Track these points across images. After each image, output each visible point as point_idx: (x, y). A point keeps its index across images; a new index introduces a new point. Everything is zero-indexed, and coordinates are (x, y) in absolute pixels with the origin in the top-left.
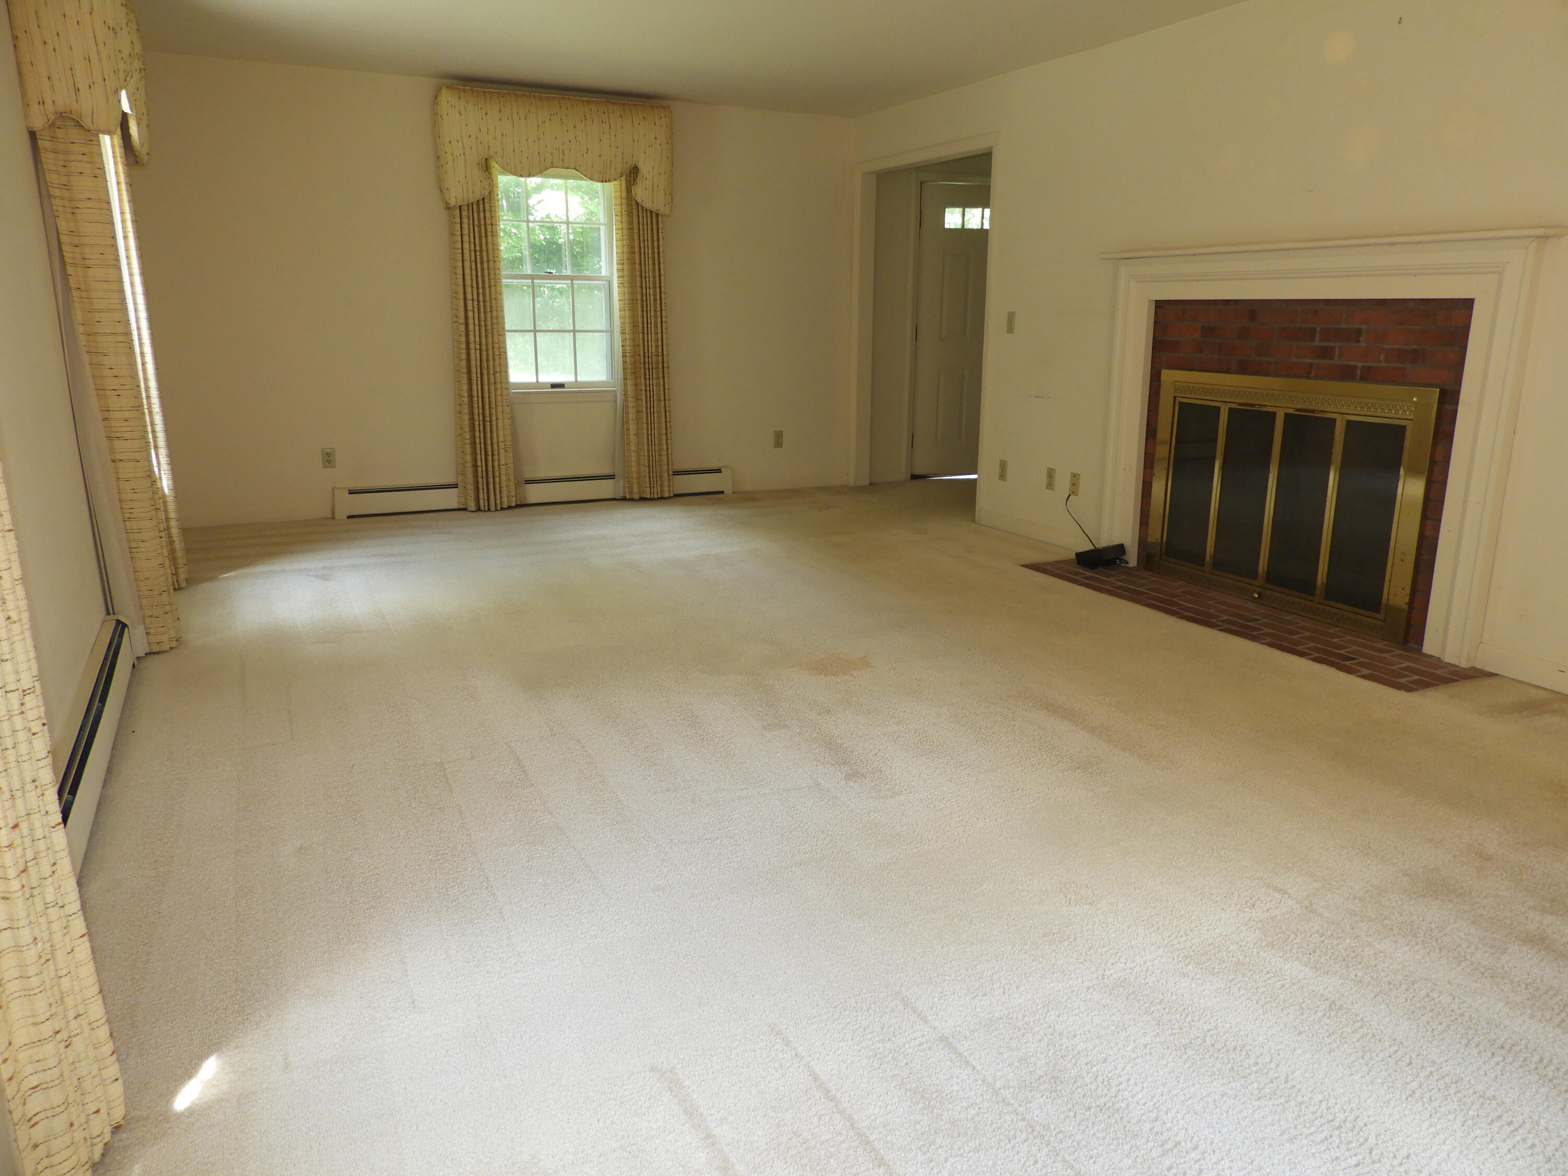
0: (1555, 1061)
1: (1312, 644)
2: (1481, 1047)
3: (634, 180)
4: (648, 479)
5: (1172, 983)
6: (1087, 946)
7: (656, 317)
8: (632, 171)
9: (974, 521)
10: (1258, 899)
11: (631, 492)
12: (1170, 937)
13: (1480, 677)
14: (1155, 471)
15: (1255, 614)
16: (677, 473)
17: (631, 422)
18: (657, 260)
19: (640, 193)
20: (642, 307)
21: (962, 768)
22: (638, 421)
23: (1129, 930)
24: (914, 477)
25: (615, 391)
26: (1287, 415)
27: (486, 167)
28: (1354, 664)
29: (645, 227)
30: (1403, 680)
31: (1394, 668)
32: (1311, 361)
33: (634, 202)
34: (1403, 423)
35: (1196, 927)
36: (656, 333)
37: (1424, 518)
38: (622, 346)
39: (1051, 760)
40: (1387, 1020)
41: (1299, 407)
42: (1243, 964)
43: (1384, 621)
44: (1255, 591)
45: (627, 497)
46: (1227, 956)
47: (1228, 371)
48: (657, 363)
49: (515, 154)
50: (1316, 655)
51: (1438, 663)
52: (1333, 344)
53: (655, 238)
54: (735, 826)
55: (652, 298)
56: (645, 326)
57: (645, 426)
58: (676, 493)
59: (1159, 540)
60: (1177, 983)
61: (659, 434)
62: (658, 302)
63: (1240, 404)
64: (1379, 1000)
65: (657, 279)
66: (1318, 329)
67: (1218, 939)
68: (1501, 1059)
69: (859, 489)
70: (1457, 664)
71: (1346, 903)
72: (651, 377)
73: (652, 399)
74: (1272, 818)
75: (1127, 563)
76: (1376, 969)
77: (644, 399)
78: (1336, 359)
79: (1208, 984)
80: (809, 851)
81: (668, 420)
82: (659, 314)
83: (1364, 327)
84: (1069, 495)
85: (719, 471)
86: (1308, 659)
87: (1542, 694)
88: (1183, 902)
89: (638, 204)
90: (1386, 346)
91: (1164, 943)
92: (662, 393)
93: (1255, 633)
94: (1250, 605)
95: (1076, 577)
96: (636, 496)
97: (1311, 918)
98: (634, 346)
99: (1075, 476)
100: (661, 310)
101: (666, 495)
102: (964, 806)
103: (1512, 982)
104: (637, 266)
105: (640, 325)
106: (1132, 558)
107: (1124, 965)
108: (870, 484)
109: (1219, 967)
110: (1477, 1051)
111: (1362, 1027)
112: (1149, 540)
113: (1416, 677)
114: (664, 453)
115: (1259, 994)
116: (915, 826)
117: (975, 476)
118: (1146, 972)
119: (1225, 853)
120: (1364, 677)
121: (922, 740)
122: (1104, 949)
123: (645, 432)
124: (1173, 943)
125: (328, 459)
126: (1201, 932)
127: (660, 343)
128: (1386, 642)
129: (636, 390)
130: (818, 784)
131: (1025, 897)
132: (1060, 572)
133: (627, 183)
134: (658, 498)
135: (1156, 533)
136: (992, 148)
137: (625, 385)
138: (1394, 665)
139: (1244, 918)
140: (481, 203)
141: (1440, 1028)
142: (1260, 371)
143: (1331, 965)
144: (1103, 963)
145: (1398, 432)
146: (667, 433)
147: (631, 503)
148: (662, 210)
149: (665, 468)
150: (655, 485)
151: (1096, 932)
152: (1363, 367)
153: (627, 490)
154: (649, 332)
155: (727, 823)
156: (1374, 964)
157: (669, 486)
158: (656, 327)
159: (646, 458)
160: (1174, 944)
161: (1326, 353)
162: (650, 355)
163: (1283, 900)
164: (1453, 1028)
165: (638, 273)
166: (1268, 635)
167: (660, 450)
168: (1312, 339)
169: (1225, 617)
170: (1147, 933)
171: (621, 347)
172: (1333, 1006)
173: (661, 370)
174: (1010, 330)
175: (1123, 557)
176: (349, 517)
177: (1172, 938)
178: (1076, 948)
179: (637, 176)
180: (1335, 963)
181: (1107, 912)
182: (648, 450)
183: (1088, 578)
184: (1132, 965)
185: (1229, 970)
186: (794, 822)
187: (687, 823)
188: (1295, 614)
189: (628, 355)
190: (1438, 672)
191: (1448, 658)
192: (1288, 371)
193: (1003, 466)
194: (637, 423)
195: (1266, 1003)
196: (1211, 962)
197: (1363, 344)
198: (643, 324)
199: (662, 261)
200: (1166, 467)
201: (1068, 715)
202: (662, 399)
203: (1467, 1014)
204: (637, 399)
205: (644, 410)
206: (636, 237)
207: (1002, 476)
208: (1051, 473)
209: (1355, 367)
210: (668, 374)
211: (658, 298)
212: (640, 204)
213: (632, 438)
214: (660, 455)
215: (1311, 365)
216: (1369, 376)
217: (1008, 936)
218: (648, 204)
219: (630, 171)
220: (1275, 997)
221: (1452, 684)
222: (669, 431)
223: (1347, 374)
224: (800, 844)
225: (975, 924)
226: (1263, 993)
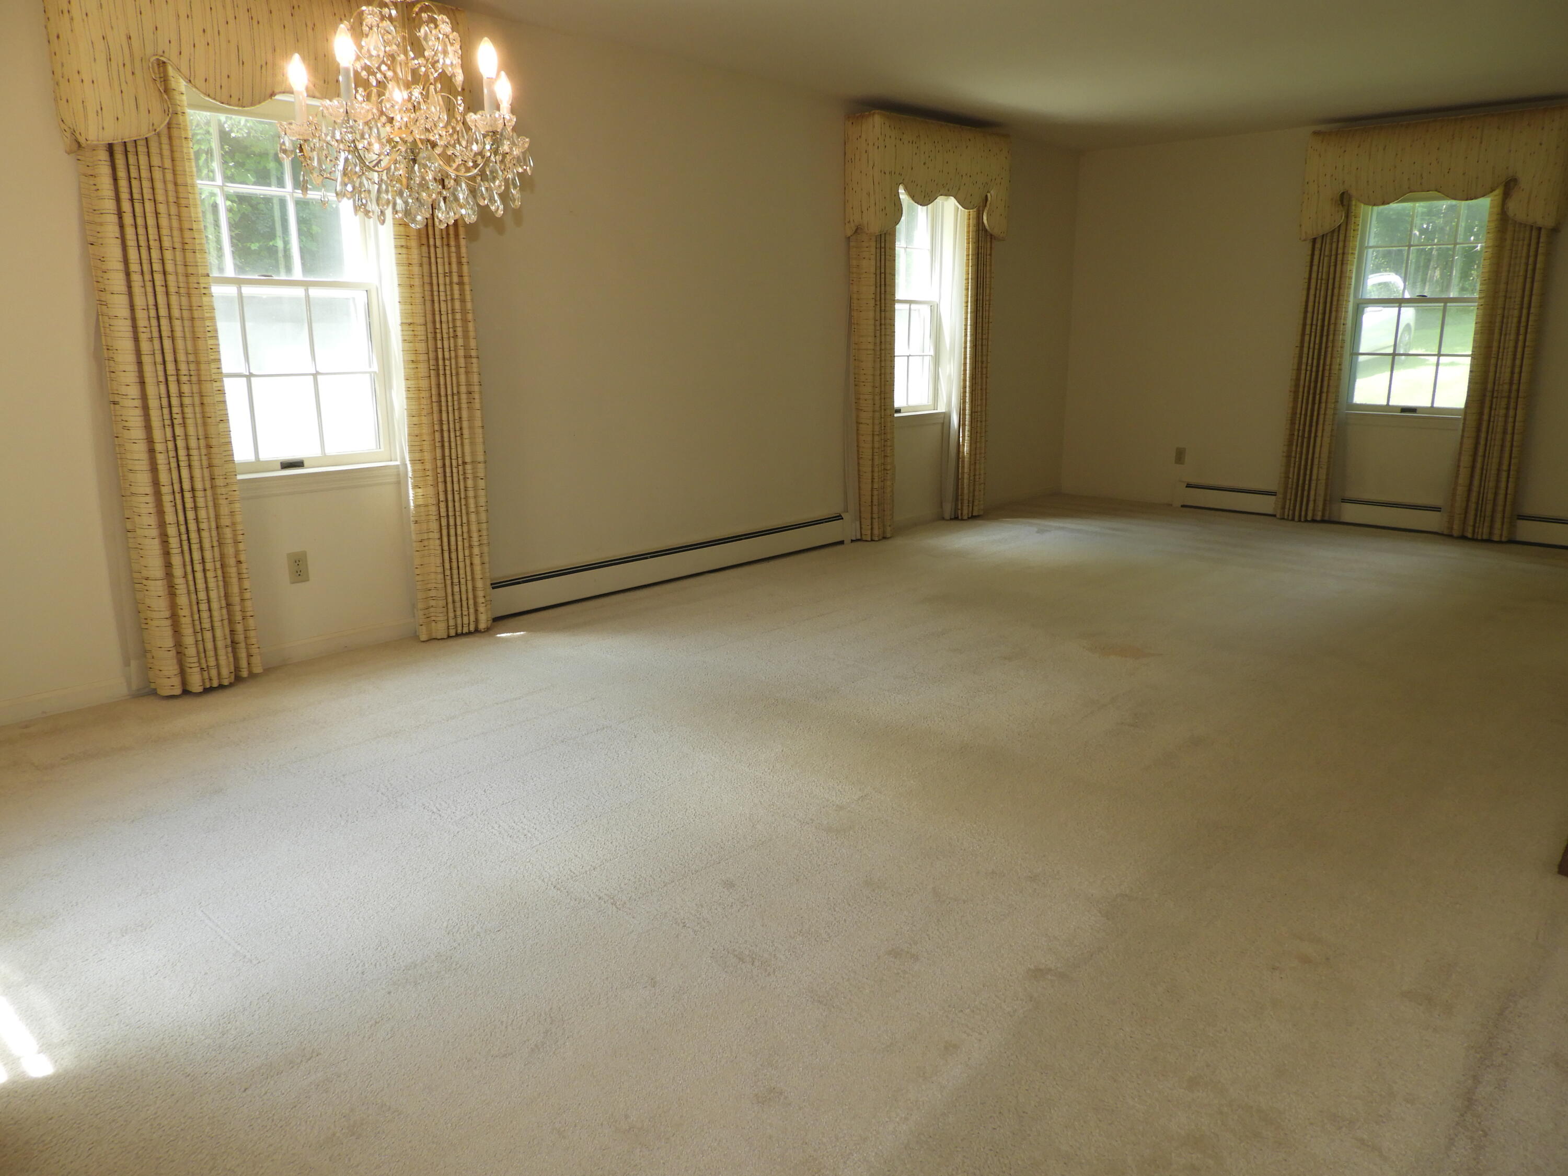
3: (1509, 193)
4: (1473, 517)
7: (1517, 341)
8: (1509, 184)
11: (1452, 527)
17: (1464, 453)
18: (1530, 278)
19: (1516, 206)
20: (1501, 330)
22: (1474, 453)
27: (1344, 201)
29: (1521, 242)
33: (1507, 217)
36: (1514, 359)
45: (1446, 533)
48: (1510, 391)
49: (1368, 185)
53: (1532, 254)
55: (1515, 319)
56: (1501, 350)
57: (1480, 459)
58: (1512, 539)
61: (1497, 470)
62: (1524, 324)
65: (1527, 299)
73: (1494, 431)
77: (1485, 430)
81: (1514, 455)
82: (1521, 337)
89: (1511, 218)
92: (1511, 425)
96: (1456, 534)
98: (1483, 372)
100: (1526, 333)
104: (1503, 286)
105: (1495, 350)
114: (1502, 491)
123: (1479, 465)
125: (1180, 456)
127: (1517, 369)
129: (1478, 420)
134: (1482, 540)
137: (1466, 413)
140: (1319, 241)
146: (1509, 470)
149: (1499, 508)
150: (1482, 526)
153: (1448, 526)
154: (1505, 357)
158: (1515, 352)
159: (1475, 494)
162: (1502, 382)
165: (1501, 294)
167: (1496, 488)
176: (1183, 506)
179: (1513, 189)
182: (1479, 486)
189: (1475, 381)
194: (1472, 456)
198: (1499, 348)
199: (1537, 279)
202: (1510, 432)
204: (1477, 430)
205: (1483, 442)
210: (1524, 404)
211: (1524, 319)
212: (1514, 216)
213: (1463, 471)
214: (1494, 493)
218: (1522, 217)
219: (1506, 185)
222: (1513, 468)
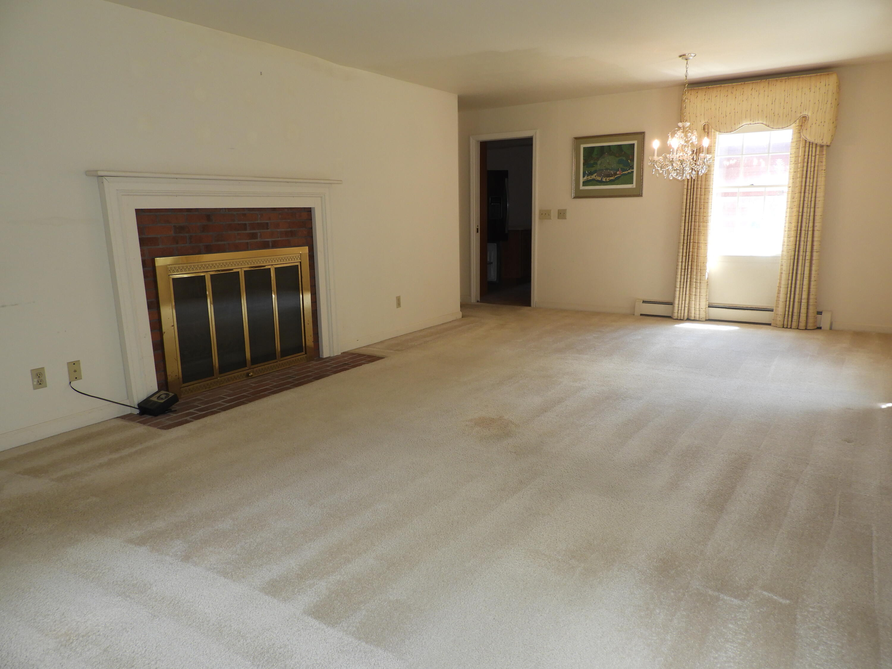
26: (245, 272)
32: (248, 241)
34: (297, 264)
37: (312, 303)
44: (248, 373)
52: (256, 231)
66: (248, 225)
78: (259, 239)
83: (269, 221)
84: (70, 382)
90: (280, 230)
145: (295, 268)
152: (271, 241)
161: (253, 236)
168: (246, 229)
197: (270, 229)
200: (172, 325)
208: (38, 373)
209: (268, 242)
216: (275, 245)
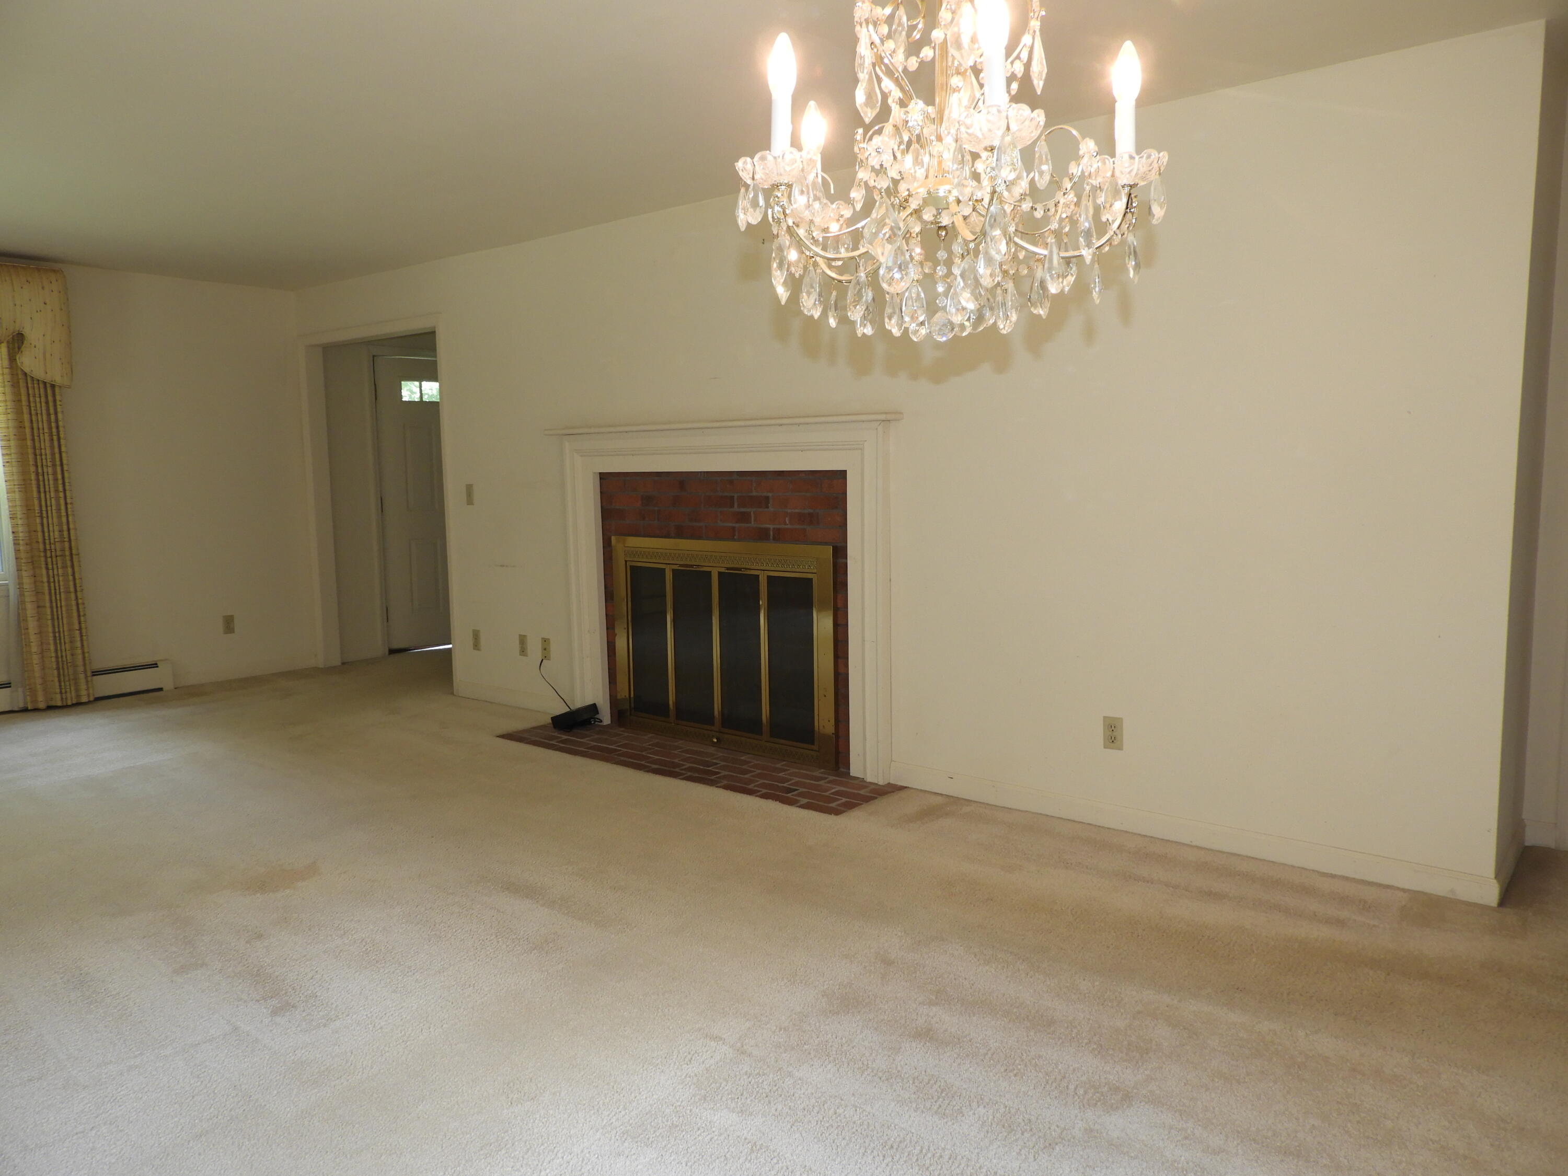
0: (932, 1148)
1: (761, 781)
2: (875, 1153)
3: (19, 348)
4: (57, 684)
5: (607, 1166)
6: (525, 1149)
7: (57, 499)
8: (16, 338)
9: (452, 693)
10: (696, 1052)
11: (34, 701)
12: (608, 1116)
13: (893, 792)
14: (616, 631)
15: (715, 759)
16: (96, 673)
17: (29, 619)
18: (56, 436)
19: (28, 361)
20: (38, 487)
21: (410, 974)
22: (40, 618)
23: (570, 1119)
24: (392, 652)
25: (7, 585)
26: (720, 574)
28: (795, 795)
29: (38, 399)
30: (833, 805)
31: (827, 794)
32: (734, 525)
33: (20, 372)
34: (810, 576)
35: (635, 1097)
36: (59, 517)
37: (837, 657)
38: (13, 532)
39: (507, 946)
40: (800, 1148)
41: (728, 566)
42: (677, 1126)
43: (818, 751)
44: (713, 737)
45: (29, 708)
46: (662, 1121)
47: (667, 536)
48: (63, 550)
50: (764, 791)
51: (862, 783)
52: (748, 510)
53: (52, 411)
54: (120, 1106)
55: (51, 477)
56: (44, 509)
57: (50, 622)
58: (97, 696)
59: (627, 696)
60: (612, 1165)
61: (70, 630)
62: (60, 482)
63: (681, 565)
64: (794, 1131)
65: (57, 456)
66: (735, 498)
67: (655, 1106)
68: (890, 1159)
69: (329, 671)
70: (876, 782)
71: (772, 1037)
72: (55, 566)
73: (58, 591)
74: (714, 964)
75: (601, 721)
76: (793, 1098)
77: (46, 591)
78: (753, 523)
79: (642, 1158)
80: (214, 1116)
81: (82, 613)
82: (61, 495)
83: (770, 495)
84: (542, 660)
85: (155, 665)
86: (756, 796)
87: (940, 799)
88: (625, 1074)
89: (25, 374)
90: (789, 511)
91: (603, 1124)
92: (71, 583)
93: (713, 777)
94: (711, 750)
95: (551, 742)
96: (42, 705)
97: (741, 1060)
98: (29, 532)
99: (545, 641)
100: (65, 490)
101: (84, 699)
102: (408, 1018)
103: (903, 1080)
104: (29, 443)
105: (37, 508)
106: (606, 717)
107: (561, 1160)
108: (343, 664)
109: (654, 1135)
110: (872, 1157)
111: (778, 1163)
112: (619, 697)
113: (844, 800)
114: (79, 651)
115: (689, 1154)
116: (349, 1054)
117: (450, 646)
118: (583, 1162)
119: (669, 1010)
120: (803, 807)
121: (368, 950)
122: (542, 1147)
123: (50, 629)
124: (611, 1121)
126: (640, 1102)
127: (65, 527)
128: (822, 770)
129: (35, 582)
130: (236, 1029)
131: (464, 1109)
132: (537, 739)
133: (9, 351)
134: (73, 705)
135: (624, 691)
136: (435, 327)
137: (20, 577)
138: (826, 791)
139: (681, 1076)
141: (844, 1143)
142: (695, 535)
143: (755, 1105)
144: (540, 1165)
145: (807, 583)
146: (80, 629)
147: (37, 714)
148: (58, 380)
149: (81, 669)
150: (68, 690)
151: (536, 1130)
152: (774, 528)
153: (28, 698)
154: (50, 515)
155: (109, 1105)
156: (792, 1094)
157: (88, 689)
158: (59, 510)
159: (53, 659)
160: (612, 1123)
161: (744, 517)
162: (52, 541)
163: (718, 1047)
164: (853, 1140)
165: (30, 451)
166: (725, 777)
167: (72, 648)
168: (732, 506)
169: (688, 765)
170: (588, 1116)
171: (11, 533)
172: (754, 1147)
173: (68, 558)
174: (470, 501)
175: (597, 716)
177: (611, 1116)
178: (513, 1155)
179: (23, 343)
180: (760, 1101)
181: (549, 1104)
182: (56, 651)
183: (563, 742)
184: (569, 1157)
185: (662, 1137)
186: (199, 1083)
187: (52, 1118)
188: (749, 754)
189: (21, 542)
190: (862, 792)
191: (869, 779)
192: (717, 535)
193: (476, 636)
194: (39, 620)
195: (695, 1162)
196: (646, 1133)
197: (771, 509)
198: (41, 506)
199: (62, 436)
200: (626, 627)
201: (530, 892)
202: (72, 589)
203: (865, 1123)
204: (38, 593)
205: (48, 604)
206: (25, 410)
207: (476, 646)
208: (523, 640)
209: (768, 530)
210: (79, 561)
211: (60, 477)
212: (28, 373)
213: (33, 638)
214: (72, 655)
215: (734, 528)
216: (780, 536)
217: (440, 1160)
218: (39, 373)
219: (13, 338)
220: (703, 1154)
221: (872, 802)
222: (83, 626)
223: (762, 535)
224: (204, 1110)
225: (405, 1156)
226: (692, 1152)
